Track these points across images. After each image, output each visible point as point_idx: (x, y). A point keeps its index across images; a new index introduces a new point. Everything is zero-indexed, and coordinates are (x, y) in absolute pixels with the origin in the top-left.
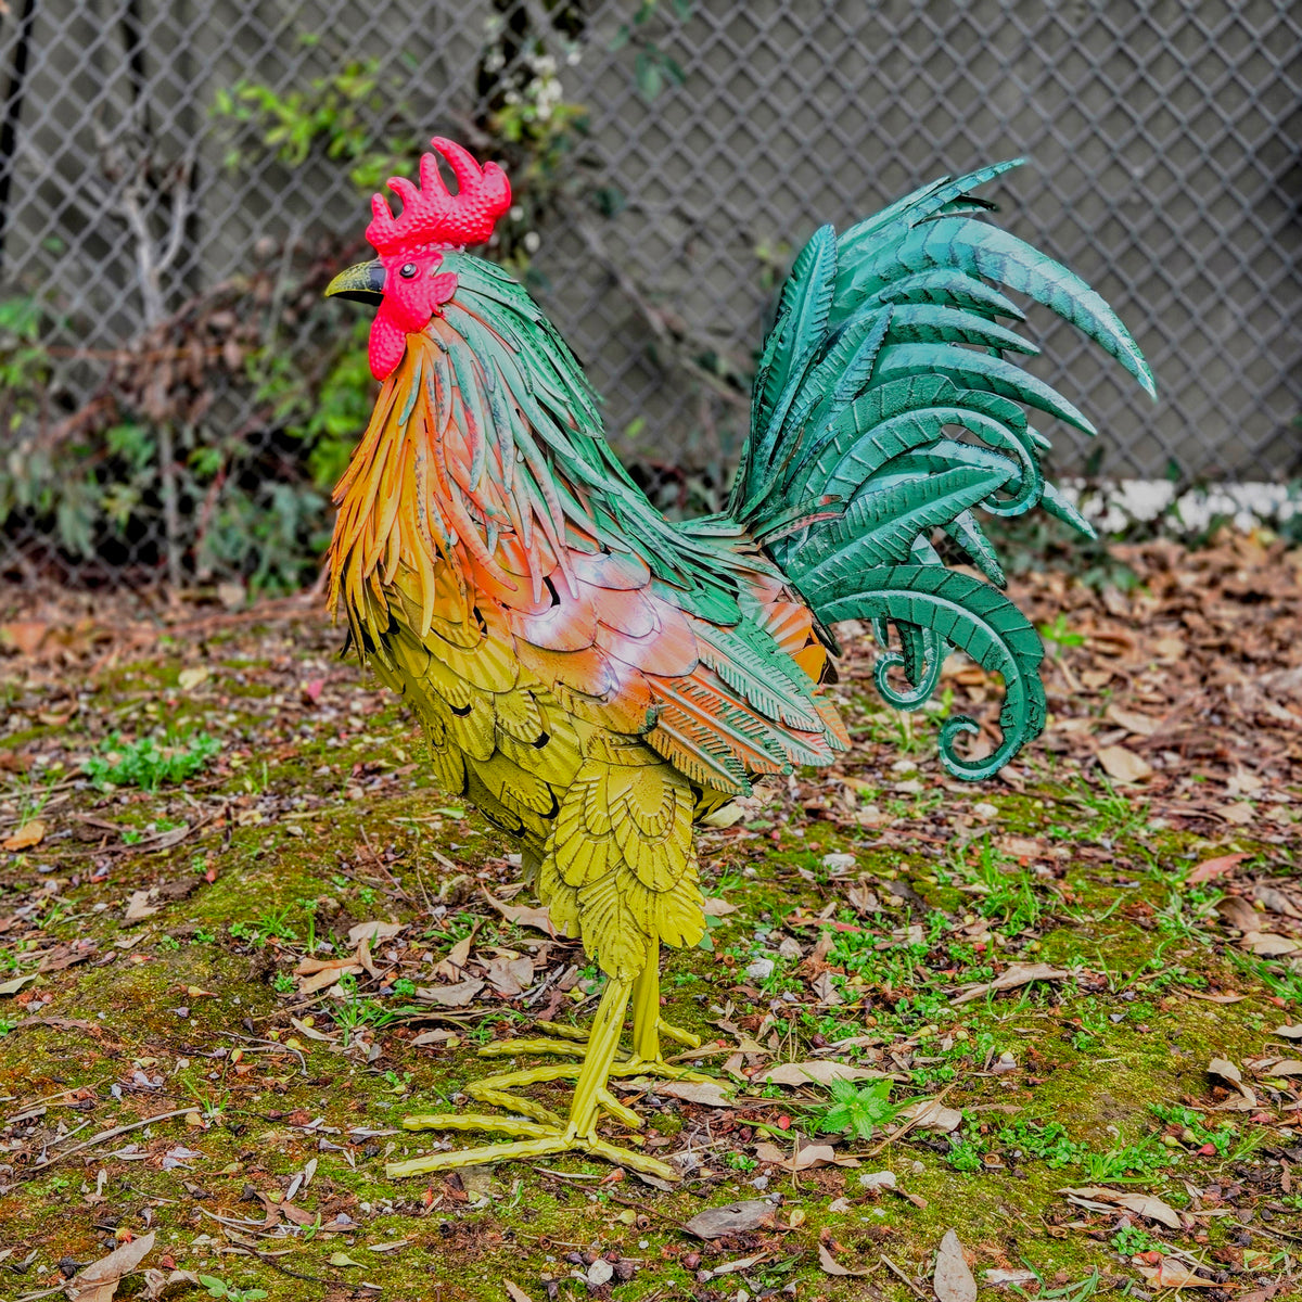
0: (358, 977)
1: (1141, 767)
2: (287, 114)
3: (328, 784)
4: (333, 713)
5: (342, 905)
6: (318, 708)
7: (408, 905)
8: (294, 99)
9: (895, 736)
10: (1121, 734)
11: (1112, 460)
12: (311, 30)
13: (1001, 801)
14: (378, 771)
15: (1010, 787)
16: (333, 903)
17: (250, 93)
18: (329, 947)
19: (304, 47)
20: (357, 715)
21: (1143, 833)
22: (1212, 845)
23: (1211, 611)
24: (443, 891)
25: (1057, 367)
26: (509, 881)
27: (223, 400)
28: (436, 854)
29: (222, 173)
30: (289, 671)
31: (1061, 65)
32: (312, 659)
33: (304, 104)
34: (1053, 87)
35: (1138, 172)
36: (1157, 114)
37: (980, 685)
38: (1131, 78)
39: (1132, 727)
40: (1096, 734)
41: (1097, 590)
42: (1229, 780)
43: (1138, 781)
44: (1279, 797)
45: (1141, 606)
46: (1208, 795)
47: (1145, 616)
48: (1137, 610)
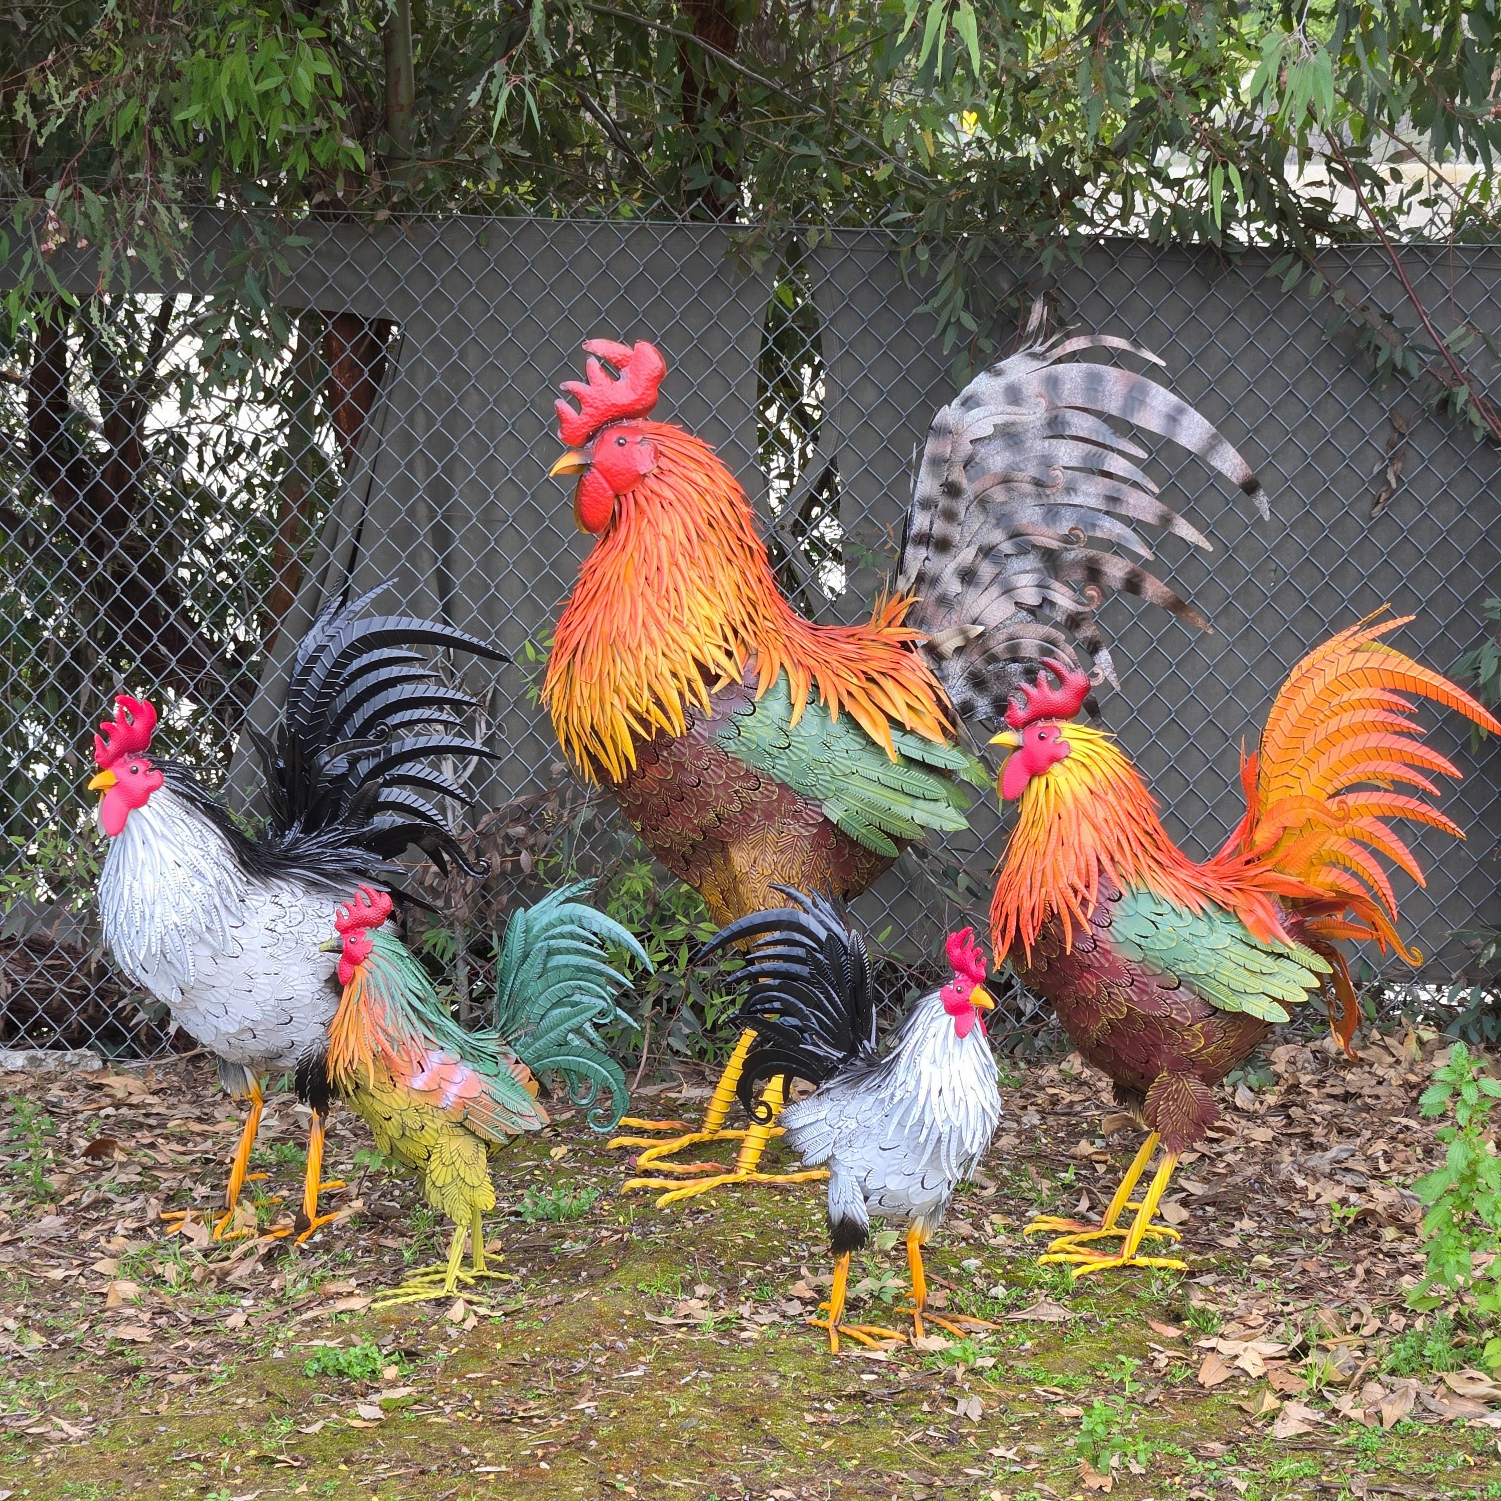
1: (1185, 1214)
5: (693, 1278)
7: (727, 1279)
9: (1033, 1195)
10: (1184, 1195)
14: (701, 1212)
16: (688, 1277)
18: (688, 1298)
37: (1105, 1162)
39: (1192, 1190)
40: (1169, 1195)
41: (1235, 1086)
42: (1237, 1223)
43: (1180, 1224)
44: (1266, 1234)
45: (1261, 1103)
46: (1221, 1232)
47: (1262, 1110)
48: (1257, 1105)
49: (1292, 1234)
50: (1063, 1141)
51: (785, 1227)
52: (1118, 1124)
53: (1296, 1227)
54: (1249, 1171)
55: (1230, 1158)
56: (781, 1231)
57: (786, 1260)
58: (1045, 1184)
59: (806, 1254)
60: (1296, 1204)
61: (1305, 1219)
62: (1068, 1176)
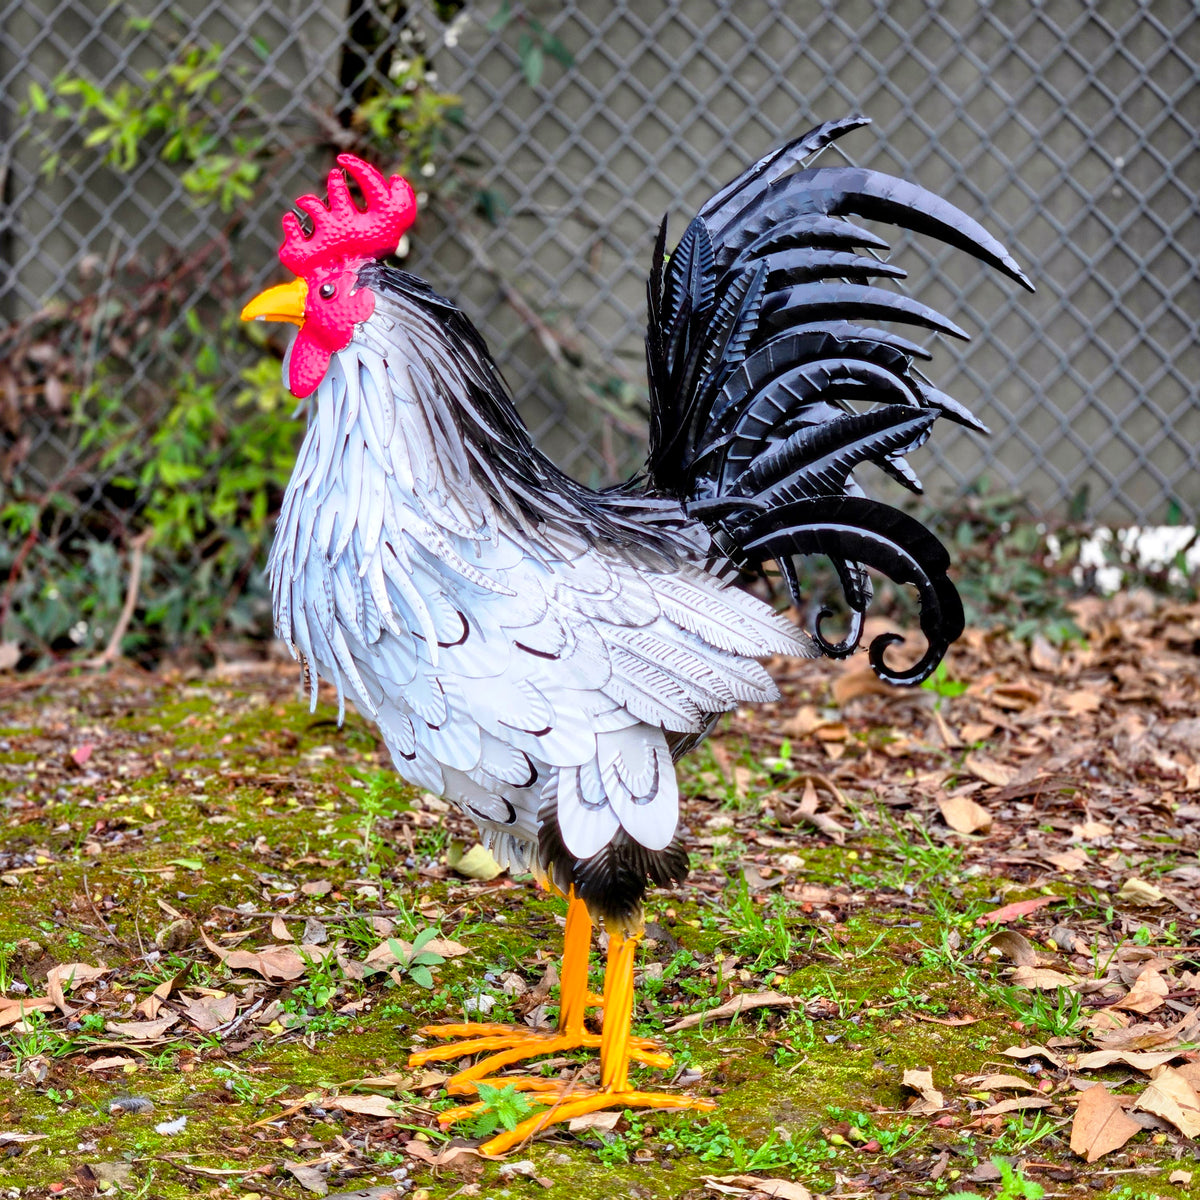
0: (48, 1015)
1: (983, 816)
2: (111, 110)
3: (65, 841)
4: (96, 777)
5: (45, 949)
6: (83, 773)
7: (120, 950)
8: (123, 93)
9: (720, 793)
10: (977, 785)
11: (1099, 500)
12: (145, 13)
13: (812, 853)
14: (123, 826)
15: (829, 840)
16: (35, 946)
17: (70, 88)
18: (23, 988)
19: (135, 32)
20: (121, 778)
21: (955, 879)
22: (1022, 889)
23: (1147, 662)
24: (160, 936)
25: (1033, 392)
26: (235, 929)
27: (46, 445)
28: (161, 903)
29: (40, 181)
30: (63, 739)
31: (1024, 38)
32: (91, 725)
33: (134, 99)
34: (1015, 63)
35: (1119, 162)
36: (1138, 93)
37: (841, 741)
38: (1107, 53)
39: (990, 777)
40: (952, 787)
41: (1028, 643)
42: (1076, 829)
43: (977, 832)
44: (1127, 845)
45: (1072, 660)
46: (1050, 845)
47: (1073, 671)
48: (1066, 664)
49: (1171, 846)
50: (771, 715)
51: (264, 849)
52: (857, 688)
53: (1178, 834)
54: (1078, 749)
55: (1041, 731)
56: (255, 857)
57: (248, 908)
58: (742, 776)
59: (291, 897)
60: (1168, 796)
61: (1189, 821)
62: (780, 763)
